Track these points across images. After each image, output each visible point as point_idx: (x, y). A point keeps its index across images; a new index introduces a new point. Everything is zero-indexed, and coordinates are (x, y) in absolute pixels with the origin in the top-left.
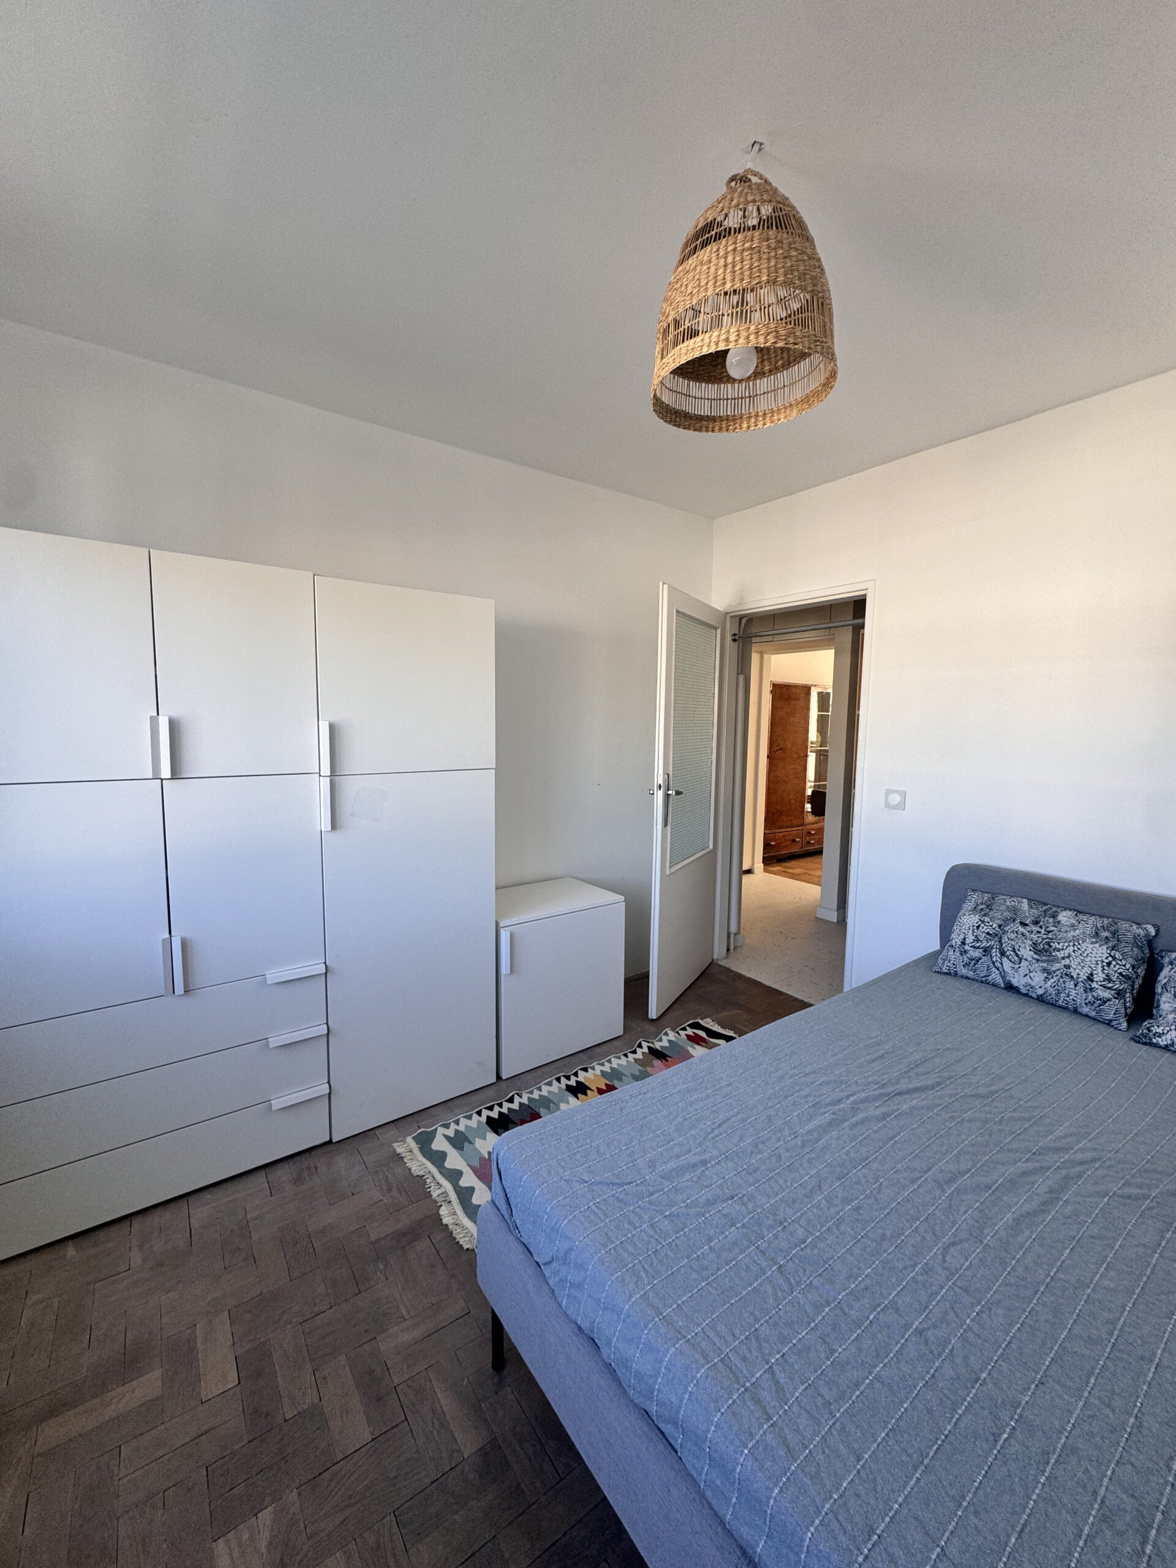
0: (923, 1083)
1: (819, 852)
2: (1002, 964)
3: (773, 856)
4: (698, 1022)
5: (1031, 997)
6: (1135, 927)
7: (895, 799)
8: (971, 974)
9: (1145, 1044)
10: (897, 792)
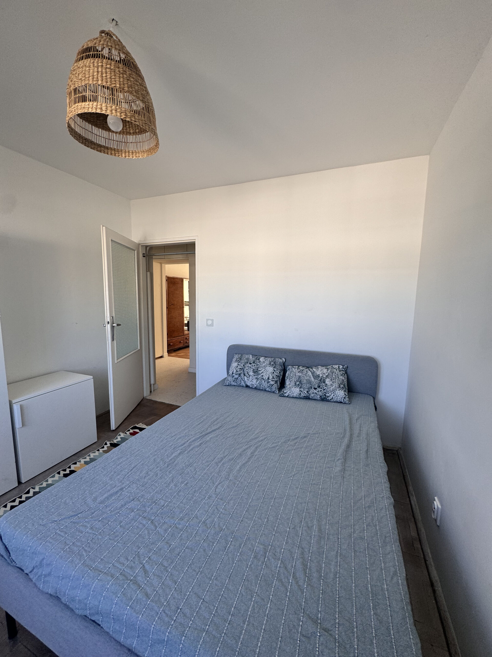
0: (215, 428)
1: (188, 347)
2: (244, 379)
3: (172, 349)
4: (136, 426)
5: (253, 388)
6: (280, 359)
7: (210, 322)
8: (235, 384)
9: (282, 397)
10: (211, 320)
